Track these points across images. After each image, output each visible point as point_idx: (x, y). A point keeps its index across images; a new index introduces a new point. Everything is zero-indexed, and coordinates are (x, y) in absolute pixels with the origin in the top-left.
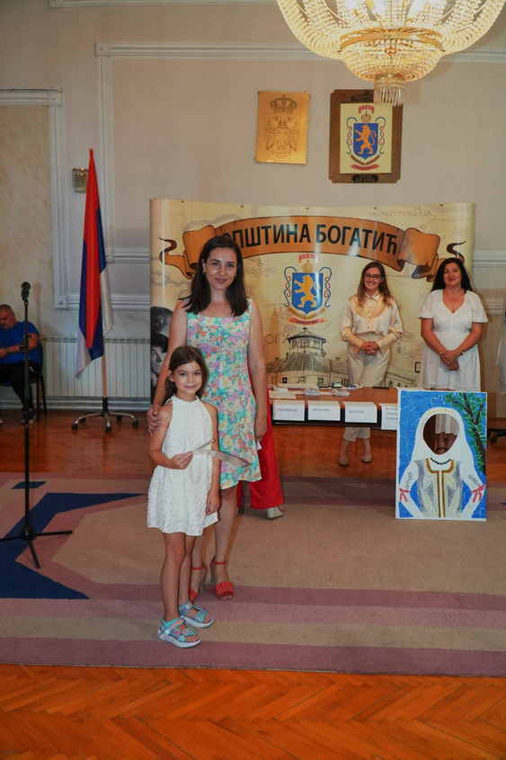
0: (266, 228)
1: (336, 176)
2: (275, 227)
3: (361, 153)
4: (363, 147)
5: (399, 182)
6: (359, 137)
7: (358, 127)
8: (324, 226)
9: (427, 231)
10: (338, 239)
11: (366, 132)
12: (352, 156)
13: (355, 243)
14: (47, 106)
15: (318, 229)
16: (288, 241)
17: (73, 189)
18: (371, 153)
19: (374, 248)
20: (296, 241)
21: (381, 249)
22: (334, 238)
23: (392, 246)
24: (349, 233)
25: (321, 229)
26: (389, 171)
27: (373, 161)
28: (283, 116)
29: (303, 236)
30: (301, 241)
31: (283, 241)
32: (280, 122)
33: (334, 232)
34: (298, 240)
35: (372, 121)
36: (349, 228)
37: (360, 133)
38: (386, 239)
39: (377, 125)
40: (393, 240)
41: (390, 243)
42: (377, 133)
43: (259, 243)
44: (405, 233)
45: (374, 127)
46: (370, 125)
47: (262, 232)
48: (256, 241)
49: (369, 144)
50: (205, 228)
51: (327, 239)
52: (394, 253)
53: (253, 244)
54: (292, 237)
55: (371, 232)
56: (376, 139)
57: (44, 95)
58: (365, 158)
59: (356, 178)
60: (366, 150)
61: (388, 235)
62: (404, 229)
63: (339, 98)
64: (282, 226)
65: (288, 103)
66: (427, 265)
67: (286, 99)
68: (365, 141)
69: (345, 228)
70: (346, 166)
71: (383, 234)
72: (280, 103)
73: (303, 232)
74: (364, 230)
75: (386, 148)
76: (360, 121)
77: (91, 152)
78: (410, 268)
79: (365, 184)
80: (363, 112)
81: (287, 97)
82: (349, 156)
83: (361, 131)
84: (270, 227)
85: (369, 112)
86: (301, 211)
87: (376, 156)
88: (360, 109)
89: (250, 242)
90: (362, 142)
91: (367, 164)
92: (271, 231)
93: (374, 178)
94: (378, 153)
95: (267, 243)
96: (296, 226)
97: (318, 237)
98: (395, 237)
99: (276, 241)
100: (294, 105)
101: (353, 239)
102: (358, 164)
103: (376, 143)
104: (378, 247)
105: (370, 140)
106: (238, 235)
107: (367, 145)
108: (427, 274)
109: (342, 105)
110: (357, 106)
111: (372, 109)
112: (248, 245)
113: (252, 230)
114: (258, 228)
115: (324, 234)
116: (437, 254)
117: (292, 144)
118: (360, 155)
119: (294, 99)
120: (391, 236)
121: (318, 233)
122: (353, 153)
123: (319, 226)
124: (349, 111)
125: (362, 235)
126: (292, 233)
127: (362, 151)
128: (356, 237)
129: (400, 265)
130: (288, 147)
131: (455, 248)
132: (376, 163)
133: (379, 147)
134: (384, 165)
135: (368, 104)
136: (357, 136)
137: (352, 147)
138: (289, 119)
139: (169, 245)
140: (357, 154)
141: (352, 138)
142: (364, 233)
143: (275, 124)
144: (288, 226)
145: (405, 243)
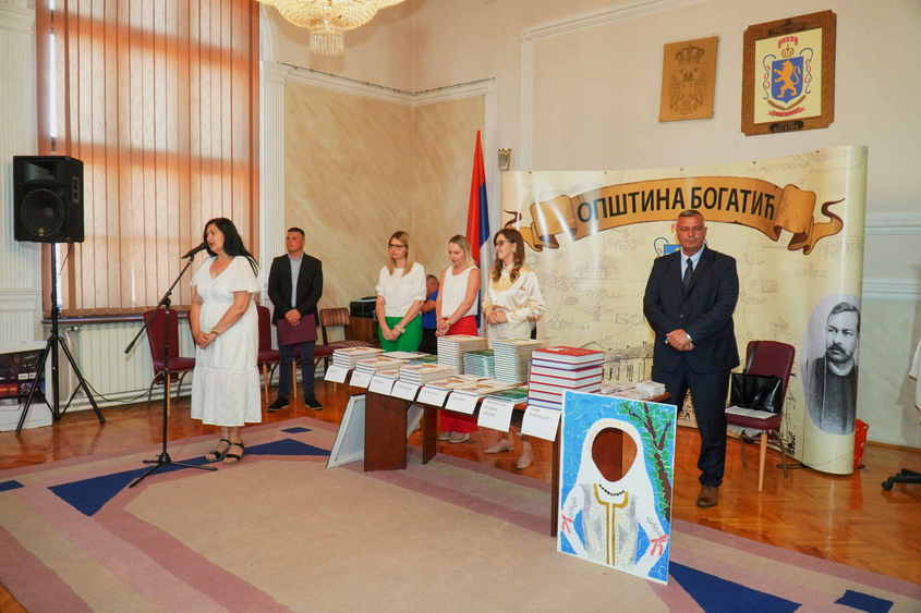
0: (633, 195)
1: (750, 127)
2: (643, 193)
3: (781, 96)
4: (783, 89)
5: (832, 125)
6: (779, 76)
7: (778, 65)
8: (700, 189)
9: (804, 187)
10: (714, 204)
11: (789, 68)
12: (770, 102)
13: (732, 207)
14: (484, 95)
15: (693, 193)
16: (658, 208)
17: (496, 168)
18: (793, 94)
19: (753, 212)
20: (667, 208)
21: (760, 214)
22: (709, 204)
23: (770, 209)
24: (726, 196)
25: (697, 193)
26: (819, 114)
27: (795, 104)
28: (689, 68)
29: (676, 202)
30: (674, 207)
31: (652, 209)
32: (685, 75)
33: (711, 193)
34: (671, 206)
35: (796, 55)
36: (726, 190)
37: (779, 72)
38: (764, 199)
39: (802, 58)
40: (771, 201)
41: (768, 206)
42: (801, 68)
43: (625, 212)
44: (783, 190)
45: (798, 62)
46: (791, 60)
47: (629, 199)
48: (622, 210)
49: (792, 83)
50: (558, 198)
51: (703, 205)
52: (771, 218)
53: (619, 213)
54: (663, 203)
55: (750, 192)
56: (801, 76)
57: (481, 85)
58: (787, 102)
59: (774, 128)
60: (789, 91)
61: (766, 195)
62: (782, 187)
63: (755, 34)
64: (652, 192)
65: (695, 51)
66: (804, 233)
67: (693, 48)
68: (787, 82)
69: (722, 189)
70: (762, 115)
71: (761, 194)
72: (685, 53)
73: (676, 196)
74: (742, 191)
75: (814, 85)
76: (781, 58)
77: (479, 132)
78: (786, 236)
79: (786, 134)
80: (784, 46)
81: (694, 45)
82: (765, 101)
83: (781, 70)
84: (637, 193)
85: (792, 44)
86: (675, 173)
87: (798, 98)
88: (780, 43)
89: (615, 211)
90: (782, 83)
91: (790, 107)
92: (638, 198)
93: (799, 125)
94: (803, 93)
95: (634, 211)
96: (668, 191)
97: (693, 202)
98: (773, 197)
99: (644, 209)
100: (701, 51)
101: (730, 203)
102: (777, 110)
103: (801, 79)
104: (757, 211)
105: (793, 78)
106: (600, 204)
107: (790, 85)
108: (804, 244)
109: (758, 43)
110: (775, 40)
111: (796, 40)
112: (612, 215)
113: (617, 197)
114: (624, 196)
115: (699, 198)
116: (812, 217)
117: (699, 98)
118: (780, 99)
119: (701, 47)
120: (769, 197)
121: (694, 197)
122: (771, 98)
123: (694, 189)
124: (767, 49)
125: (741, 196)
126: (663, 199)
127: (783, 92)
128: (733, 200)
129: (775, 233)
130: (693, 102)
131: (831, 209)
132: (800, 105)
133: (805, 85)
134: (811, 106)
135: (793, 35)
136: (775, 76)
137: (769, 91)
138: (695, 70)
139: (513, 217)
140: (775, 96)
141: (770, 80)
142: (743, 194)
143: (681, 77)
144: (658, 191)
145: (782, 205)
